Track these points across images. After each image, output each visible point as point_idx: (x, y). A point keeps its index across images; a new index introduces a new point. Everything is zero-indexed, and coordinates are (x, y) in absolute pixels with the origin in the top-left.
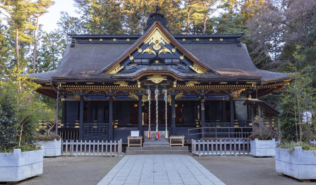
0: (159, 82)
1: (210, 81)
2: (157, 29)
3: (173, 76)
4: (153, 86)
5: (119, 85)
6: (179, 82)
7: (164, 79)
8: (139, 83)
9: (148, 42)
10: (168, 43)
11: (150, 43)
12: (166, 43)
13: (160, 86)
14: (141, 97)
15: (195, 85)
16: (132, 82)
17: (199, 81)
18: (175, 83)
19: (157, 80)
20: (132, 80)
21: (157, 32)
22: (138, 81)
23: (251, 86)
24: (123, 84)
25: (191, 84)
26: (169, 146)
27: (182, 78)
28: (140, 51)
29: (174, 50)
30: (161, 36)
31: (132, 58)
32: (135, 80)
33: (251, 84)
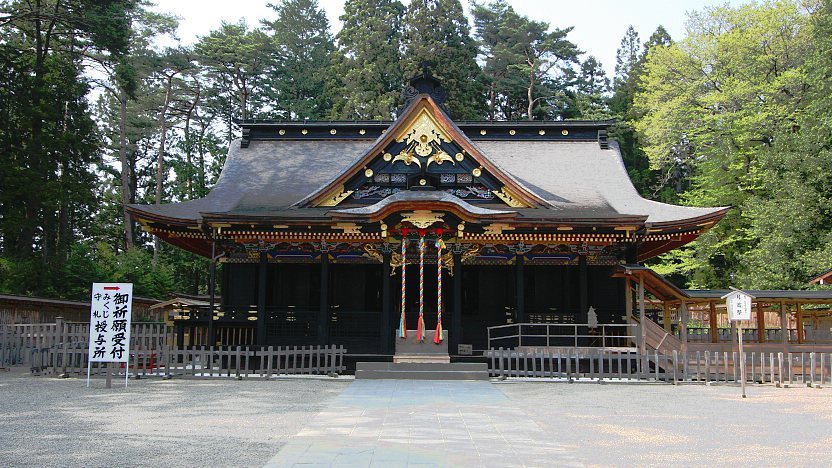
0: (427, 225)
1: (536, 224)
2: (424, 112)
3: (455, 213)
4: (413, 232)
5: (342, 231)
6: (469, 228)
7: (437, 219)
8: (384, 227)
9: (406, 140)
10: (446, 140)
11: (409, 141)
12: (442, 140)
13: (430, 233)
14: (388, 257)
15: (504, 232)
16: (368, 225)
17: (511, 224)
18: (461, 227)
19: (422, 221)
20: (370, 221)
21: (424, 118)
22: (381, 222)
23: (625, 235)
24: (350, 230)
25: (494, 230)
26: (448, 362)
27: (475, 218)
28: (387, 158)
29: (460, 157)
30: (433, 127)
31: (369, 174)
32: (376, 220)
33: (624, 232)
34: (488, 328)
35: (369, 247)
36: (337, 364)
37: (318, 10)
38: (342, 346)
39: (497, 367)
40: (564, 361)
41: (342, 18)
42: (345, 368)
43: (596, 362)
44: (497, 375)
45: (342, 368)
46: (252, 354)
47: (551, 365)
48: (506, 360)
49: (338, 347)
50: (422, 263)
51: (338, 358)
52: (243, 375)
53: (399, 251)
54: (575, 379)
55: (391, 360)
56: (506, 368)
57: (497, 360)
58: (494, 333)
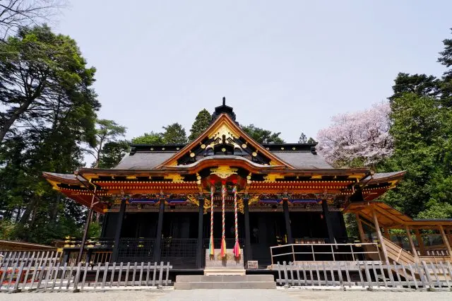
0: (227, 177)
1: (298, 173)
2: (224, 123)
3: (245, 167)
4: (218, 181)
5: (171, 180)
6: (255, 177)
7: (233, 173)
8: (199, 178)
9: (214, 138)
10: (236, 138)
11: (215, 138)
12: (234, 137)
13: (229, 182)
15: (277, 180)
16: (189, 177)
17: (281, 174)
18: (249, 177)
19: (224, 173)
20: (190, 173)
21: (224, 127)
22: (198, 174)
23: (356, 181)
24: (177, 179)
25: (271, 178)
26: (244, 274)
27: (258, 170)
28: (203, 146)
29: (244, 146)
30: (229, 131)
31: (192, 155)
32: (193, 172)
33: (355, 179)
34: (271, 248)
35: (190, 196)
36: (164, 278)
37: (182, 129)
38: (168, 263)
39: (283, 277)
40: (336, 273)
41: (191, 131)
42: (170, 281)
43: (364, 272)
44: (283, 284)
45: (167, 281)
46: (90, 269)
47: (325, 275)
48: (289, 272)
49: (165, 264)
50: (223, 211)
51: (164, 273)
52: (79, 288)
53: (210, 199)
54: (347, 287)
55: (202, 273)
56: (289, 278)
57: (282, 272)
58: (275, 251)
